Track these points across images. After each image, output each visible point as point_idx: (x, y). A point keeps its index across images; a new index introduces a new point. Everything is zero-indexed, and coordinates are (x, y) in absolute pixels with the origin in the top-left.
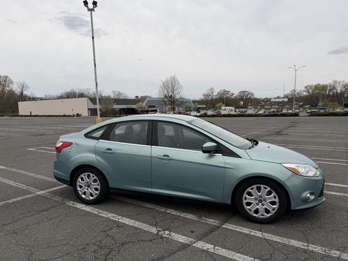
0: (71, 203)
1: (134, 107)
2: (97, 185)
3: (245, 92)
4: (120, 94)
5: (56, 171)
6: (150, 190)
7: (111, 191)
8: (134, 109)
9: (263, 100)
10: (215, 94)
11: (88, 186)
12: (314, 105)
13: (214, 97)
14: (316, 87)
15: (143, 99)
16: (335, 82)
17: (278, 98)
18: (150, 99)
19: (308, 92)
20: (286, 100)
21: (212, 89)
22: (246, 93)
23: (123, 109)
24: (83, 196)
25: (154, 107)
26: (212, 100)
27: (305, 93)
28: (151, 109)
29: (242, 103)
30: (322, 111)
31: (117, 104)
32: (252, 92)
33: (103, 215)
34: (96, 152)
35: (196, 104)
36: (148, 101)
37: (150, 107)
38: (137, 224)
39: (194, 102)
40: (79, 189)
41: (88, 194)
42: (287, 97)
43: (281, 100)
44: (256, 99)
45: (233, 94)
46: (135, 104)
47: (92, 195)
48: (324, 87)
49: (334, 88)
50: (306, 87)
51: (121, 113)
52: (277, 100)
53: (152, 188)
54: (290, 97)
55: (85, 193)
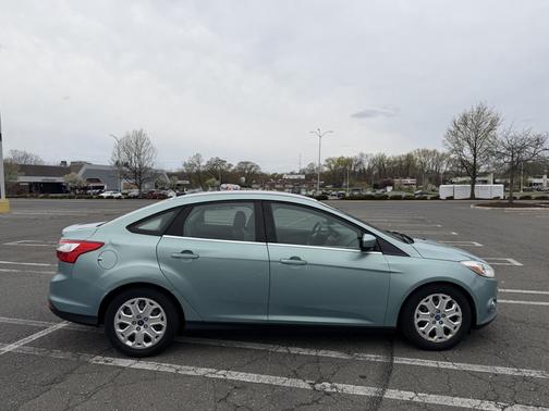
0: (100, 360)
1: (59, 180)
2: (160, 319)
3: (247, 163)
4: (26, 156)
5: (55, 299)
6: (265, 318)
7: (187, 327)
8: (59, 184)
9: (273, 176)
10: (204, 164)
11: (141, 323)
12: (338, 185)
13: (202, 169)
14: (339, 160)
15: (77, 166)
16: (362, 155)
17: (292, 173)
18: (89, 167)
19: (330, 167)
20: (303, 177)
21: (198, 156)
22: (249, 166)
23: (36, 184)
24: (129, 343)
25: (98, 181)
26: (198, 172)
27: (326, 169)
28: (91, 185)
29: (243, 179)
30: (356, 193)
31: (26, 175)
32: (257, 164)
33: (189, 373)
34: (158, 257)
35: (176, 178)
36: (87, 170)
37: (91, 180)
38: (265, 379)
39: (170, 175)
40: (119, 330)
41: (140, 338)
42: (304, 173)
43: (296, 177)
44: (263, 174)
45: (230, 165)
46: (60, 175)
47: (147, 339)
48: (349, 162)
49: (360, 163)
50: (327, 161)
51: (31, 192)
52: (291, 177)
53: (268, 314)
54: (307, 172)
55: (132, 338)
